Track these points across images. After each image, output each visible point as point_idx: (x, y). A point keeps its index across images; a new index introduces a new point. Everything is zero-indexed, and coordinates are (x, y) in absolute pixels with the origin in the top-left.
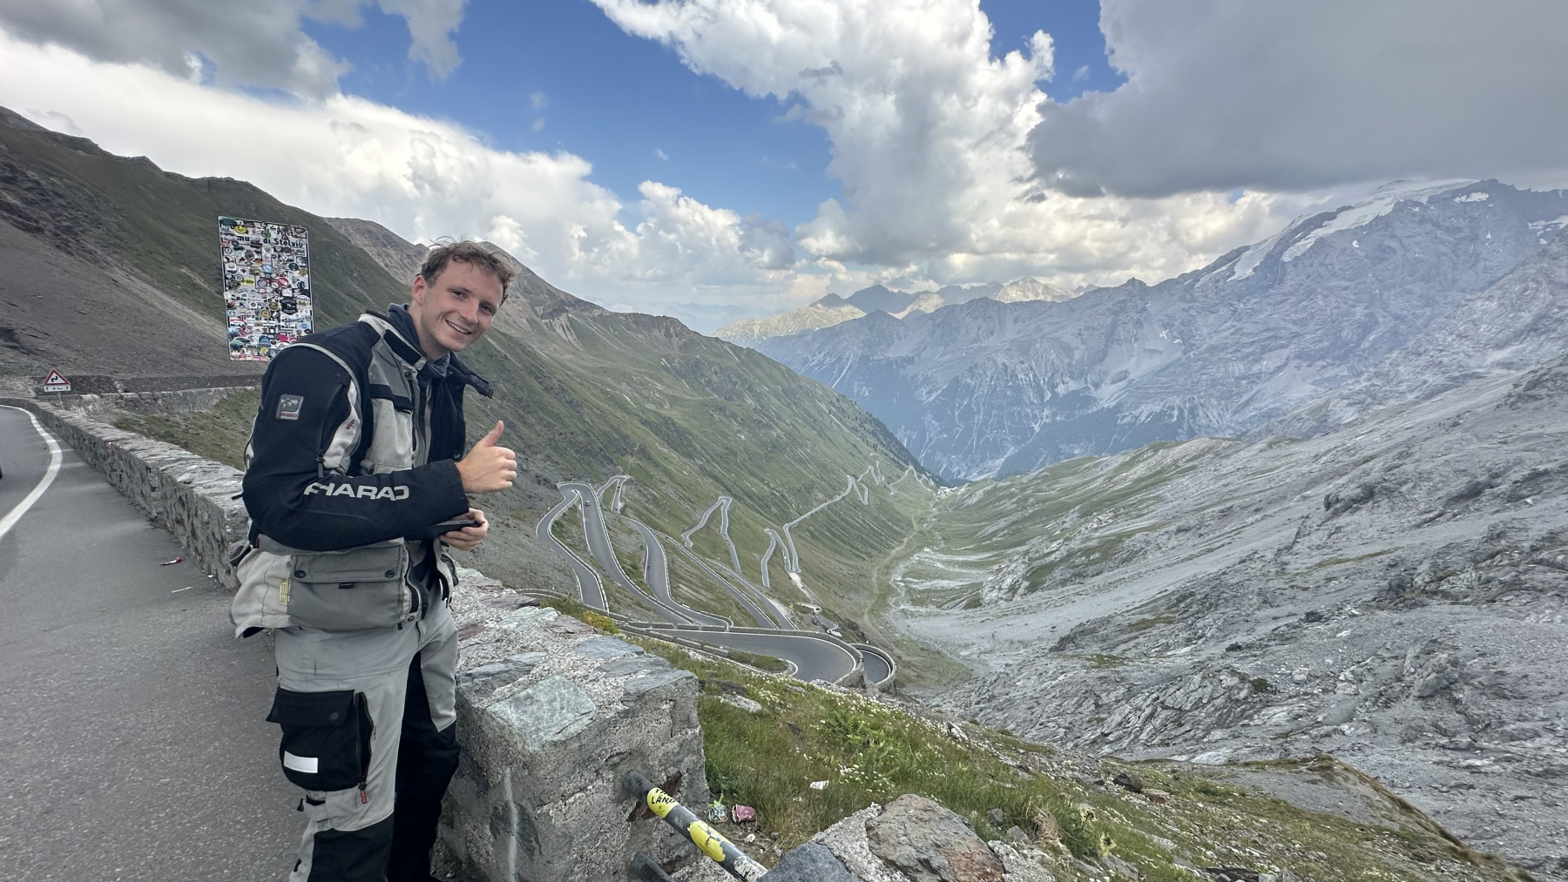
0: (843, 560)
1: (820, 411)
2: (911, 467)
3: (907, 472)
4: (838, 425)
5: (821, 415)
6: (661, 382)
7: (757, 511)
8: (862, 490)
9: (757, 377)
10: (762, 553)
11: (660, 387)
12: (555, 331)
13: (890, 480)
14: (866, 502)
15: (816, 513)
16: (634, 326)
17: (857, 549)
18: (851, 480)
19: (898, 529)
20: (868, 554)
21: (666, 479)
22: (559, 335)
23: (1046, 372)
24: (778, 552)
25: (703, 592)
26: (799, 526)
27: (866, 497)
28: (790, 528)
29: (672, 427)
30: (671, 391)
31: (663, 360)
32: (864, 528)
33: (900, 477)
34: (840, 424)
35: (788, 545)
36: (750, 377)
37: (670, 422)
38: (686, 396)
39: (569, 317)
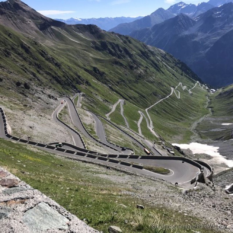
0: (171, 122)
1: (158, 60)
2: (198, 82)
3: (196, 84)
4: (165, 66)
5: (158, 62)
6: (91, 53)
7: (134, 104)
8: (177, 93)
9: (130, 48)
10: (137, 120)
11: (91, 55)
13: (189, 88)
14: (179, 98)
15: (159, 103)
16: (78, 30)
17: (176, 117)
18: (172, 88)
19: (193, 108)
20: (181, 119)
21: (97, 93)
24: (144, 120)
25: (119, 138)
26: (152, 109)
27: (179, 96)
28: (148, 110)
29: (98, 72)
30: (96, 57)
31: (91, 43)
32: (179, 108)
33: (193, 86)
34: (166, 65)
35: (148, 117)
36: (127, 48)
37: (96, 69)
38: (102, 59)
39: (51, 29)
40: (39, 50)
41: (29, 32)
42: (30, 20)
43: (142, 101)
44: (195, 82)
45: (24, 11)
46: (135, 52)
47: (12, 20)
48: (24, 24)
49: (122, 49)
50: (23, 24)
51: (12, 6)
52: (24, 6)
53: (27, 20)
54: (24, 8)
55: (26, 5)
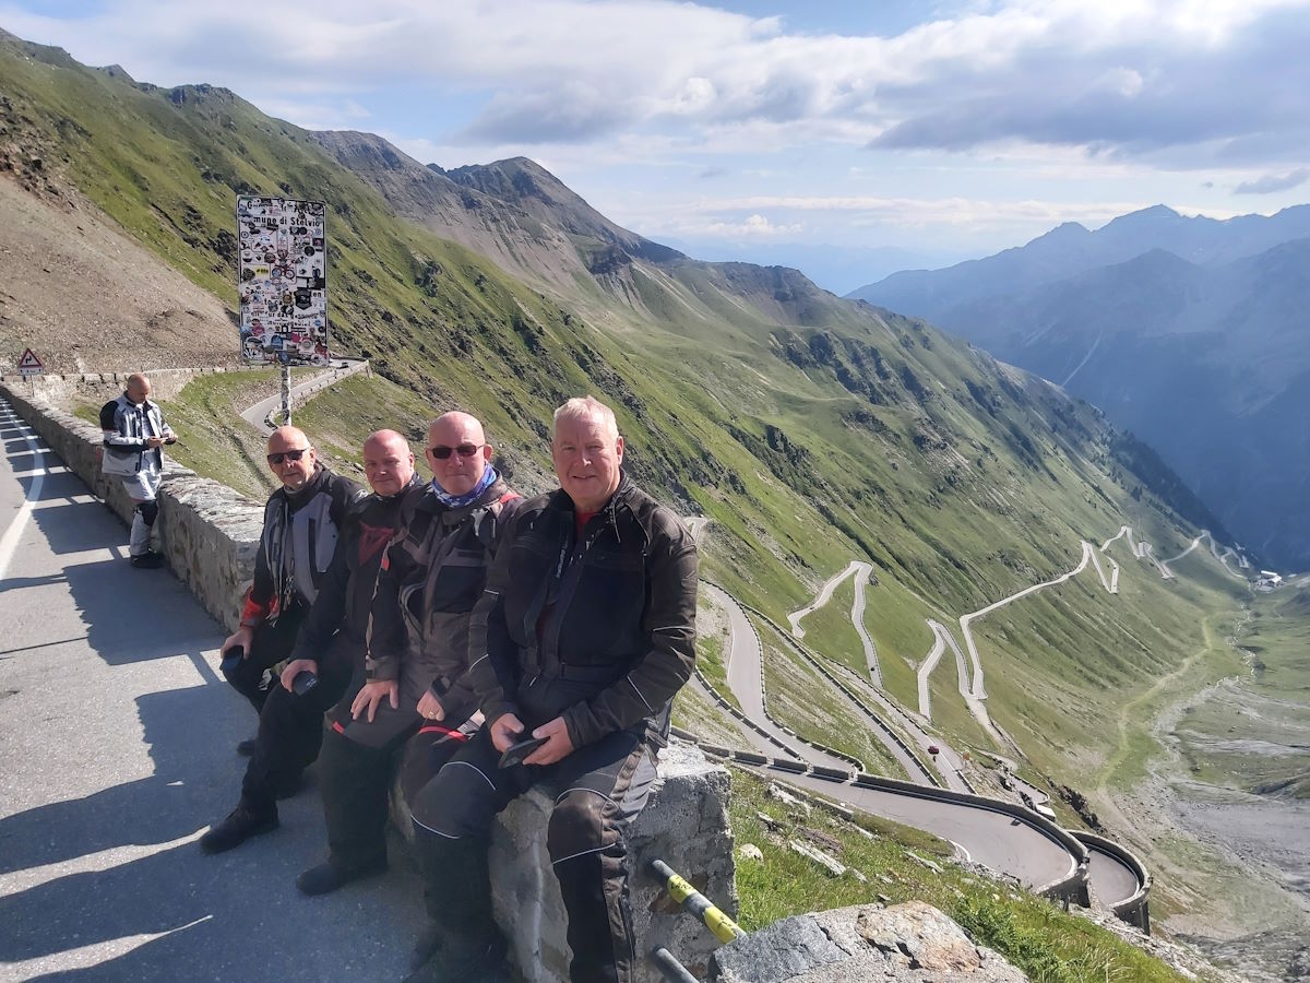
0: (1064, 685)
1: (1034, 425)
2: (1205, 533)
3: (1196, 541)
5: (1037, 433)
6: (767, 372)
7: (914, 589)
9: (926, 365)
10: (920, 658)
11: (764, 379)
12: (612, 291)
13: (1162, 553)
14: (1114, 590)
15: (1019, 600)
16: (730, 283)
17: (1092, 670)
18: (1087, 547)
19: (1173, 642)
20: (1112, 680)
21: (766, 526)
22: (616, 297)
24: (947, 661)
26: (989, 619)
27: (1115, 580)
28: (972, 623)
29: (780, 444)
30: (782, 388)
31: (772, 336)
32: (1108, 633)
33: (1182, 550)
35: (966, 653)
36: (915, 367)
37: (777, 435)
38: (805, 397)
39: (632, 270)
40: (572, 343)
41: (549, 277)
42: (561, 234)
43: (949, 580)
44: (1191, 532)
45: (547, 201)
46: (945, 384)
47: (499, 230)
48: (539, 247)
49: (888, 369)
50: (534, 245)
51: (508, 184)
52: (549, 184)
53: (549, 235)
54: (547, 191)
55: (557, 180)
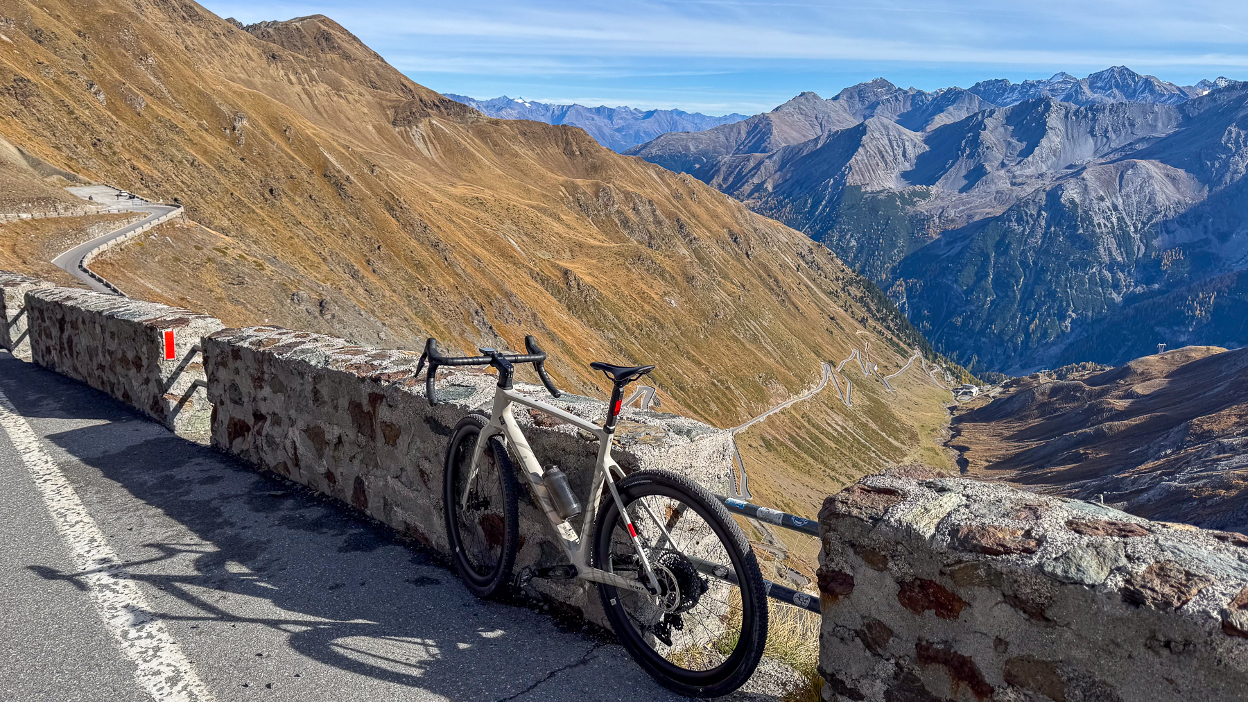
2: (918, 354)
5: (784, 273)
6: (559, 220)
8: (844, 384)
9: (693, 215)
11: (558, 228)
12: (412, 144)
13: (886, 370)
14: (848, 402)
15: (776, 415)
18: (826, 368)
19: (896, 443)
22: (417, 149)
23: (1139, 213)
26: (749, 431)
27: (848, 394)
28: (736, 434)
29: (574, 285)
30: (572, 235)
31: (562, 188)
32: (845, 438)
33: (900, 367)
34: (812, 286)
36: (685, 217)
37: (572, 278)
38: (593, 243)
39: (431, 125)
40: (379, 191)
43: (717, 399)
44: (907, 353)
46: (709, 231)
47: (300, 83)
48: (342, 101)
51: (310, 40)
52: (348, 42)
53: (350, 89)
54: (346, 47)
